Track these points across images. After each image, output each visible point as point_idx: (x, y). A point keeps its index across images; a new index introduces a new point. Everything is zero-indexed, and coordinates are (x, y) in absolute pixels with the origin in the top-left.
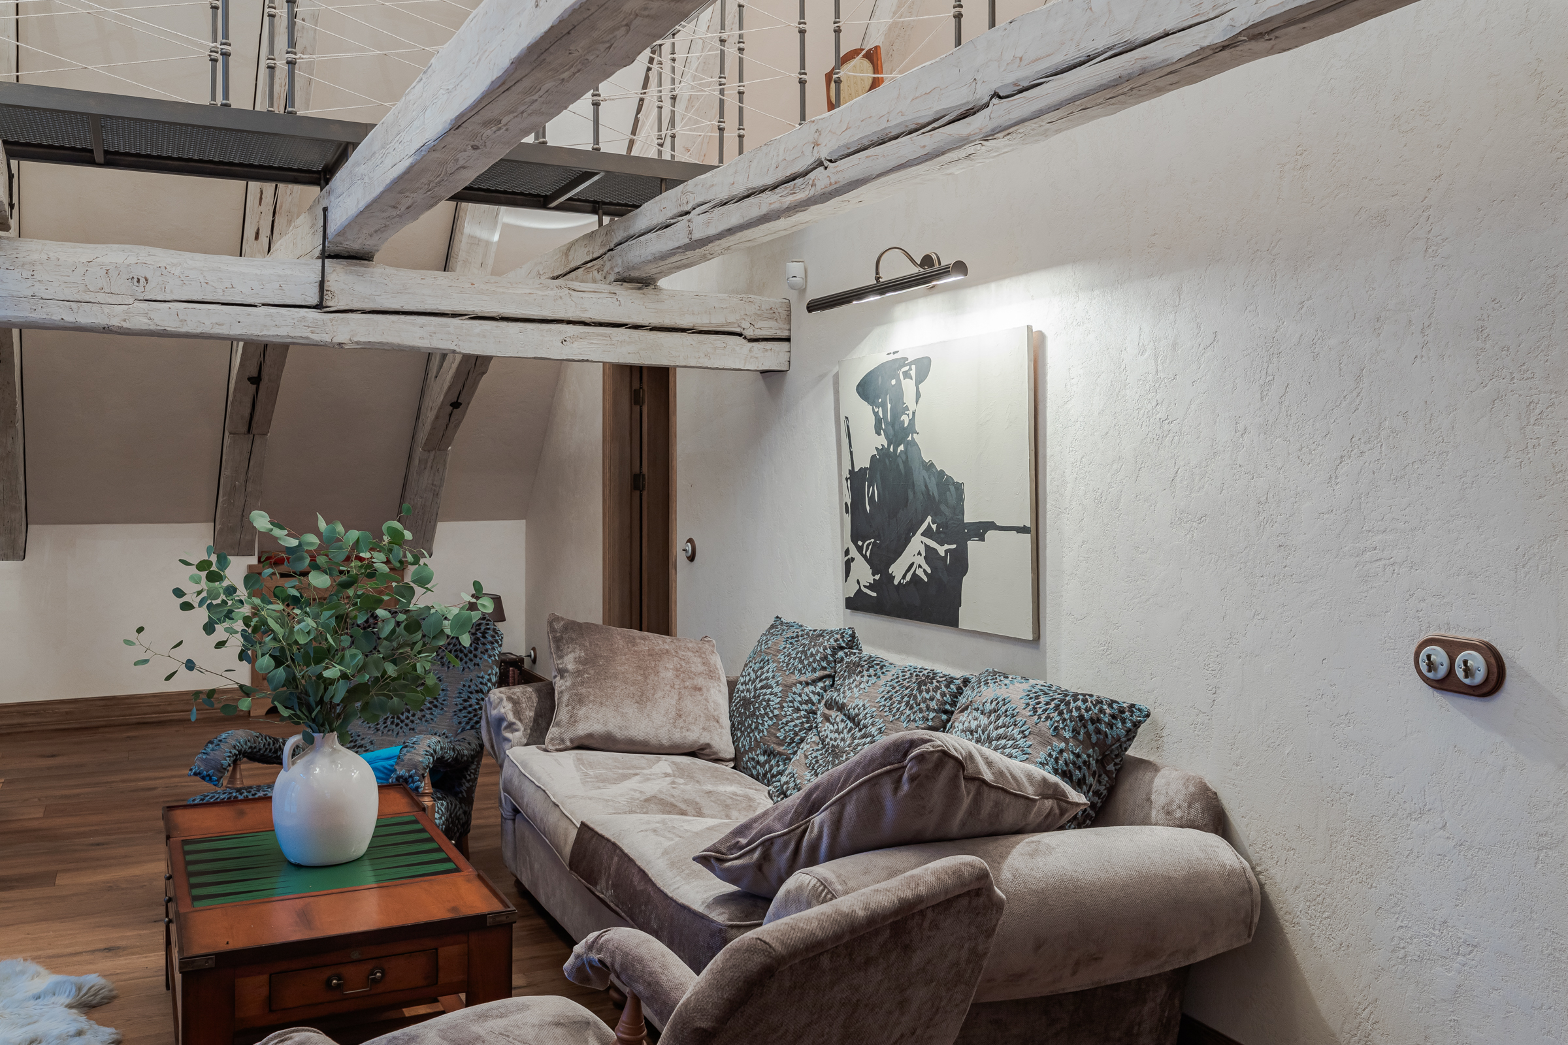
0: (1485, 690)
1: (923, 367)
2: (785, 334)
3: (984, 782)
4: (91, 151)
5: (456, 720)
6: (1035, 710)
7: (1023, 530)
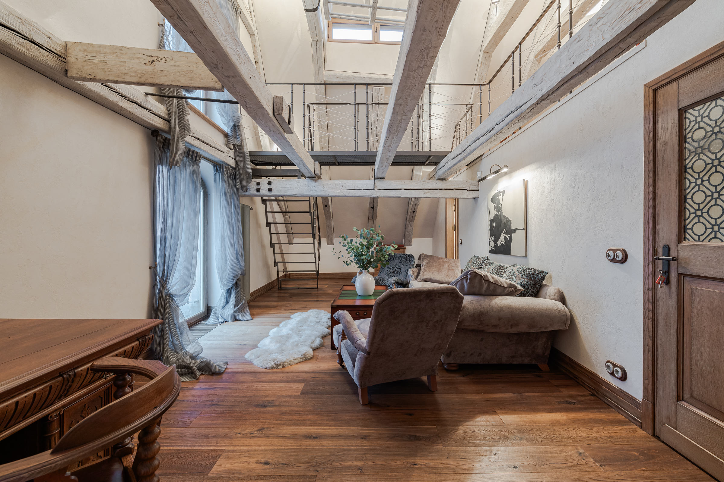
0: (622, 261)
1: (503, 192)
2: (478, 189)
3: (490, 282)
4: (335, 163)
5: (404, 276)
6: (519, 272)
7: (523, 229)
